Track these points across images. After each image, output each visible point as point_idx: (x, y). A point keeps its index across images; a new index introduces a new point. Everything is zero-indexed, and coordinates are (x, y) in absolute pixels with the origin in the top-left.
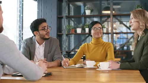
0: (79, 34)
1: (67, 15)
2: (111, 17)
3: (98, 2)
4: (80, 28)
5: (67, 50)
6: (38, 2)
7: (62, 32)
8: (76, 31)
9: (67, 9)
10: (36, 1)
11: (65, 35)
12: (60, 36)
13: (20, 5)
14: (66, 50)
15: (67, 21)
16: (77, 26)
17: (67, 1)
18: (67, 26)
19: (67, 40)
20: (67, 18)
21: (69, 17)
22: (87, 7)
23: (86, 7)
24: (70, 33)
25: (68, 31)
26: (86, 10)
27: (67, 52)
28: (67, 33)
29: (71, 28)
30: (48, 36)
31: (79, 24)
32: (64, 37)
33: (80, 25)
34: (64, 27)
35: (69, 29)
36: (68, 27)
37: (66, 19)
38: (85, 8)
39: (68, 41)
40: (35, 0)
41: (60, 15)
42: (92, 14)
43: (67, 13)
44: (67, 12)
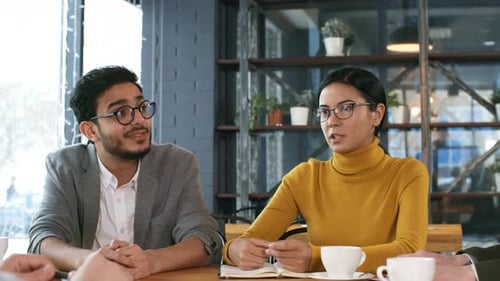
0: (300, 130)
1: (255, 56)
2: (424, 63)
3: (374, 14)
4: (303, 106)
5: (252, 189)
6: (144, 9)
7: (236, 121)
8: (287, 119)
9: (255, 34)
10: (138, 2)
11: (246, 134)
12: (225, 137)
13: (72, 17)
14: (250, 192)
15: (256, 79)
16: (294, 98)
17: (255, 3)
18: (254, 97)
19: (252, 151)
20: (255, 68)
21: (261, 66)
22: (331, 27)
23: (327, 24)
24: (267, 124)
25: (256, 118)
26: (328, 36)
27: (252, 198)
28: (251, 126)
29: (268, 108)
30: (140, 142)
31: (300, 92)
32: (244, 142)
33: (304, 96)
34: (244, 101)
35: (264, 112)
36: (258, 102)
37: (249, 74)
38: (323, 29)
39: (256, 155)
40: (132, 1)
41: (227, 58)
42: (348, 54)
43: (253, 51)
44: (253, 45)
